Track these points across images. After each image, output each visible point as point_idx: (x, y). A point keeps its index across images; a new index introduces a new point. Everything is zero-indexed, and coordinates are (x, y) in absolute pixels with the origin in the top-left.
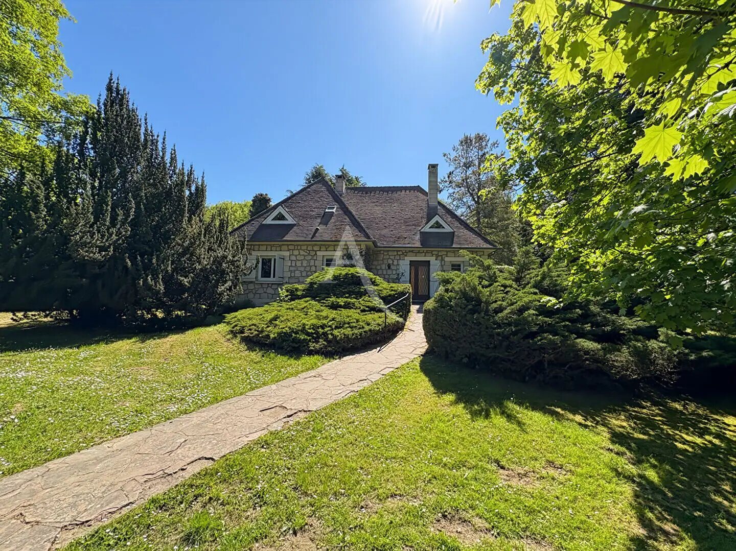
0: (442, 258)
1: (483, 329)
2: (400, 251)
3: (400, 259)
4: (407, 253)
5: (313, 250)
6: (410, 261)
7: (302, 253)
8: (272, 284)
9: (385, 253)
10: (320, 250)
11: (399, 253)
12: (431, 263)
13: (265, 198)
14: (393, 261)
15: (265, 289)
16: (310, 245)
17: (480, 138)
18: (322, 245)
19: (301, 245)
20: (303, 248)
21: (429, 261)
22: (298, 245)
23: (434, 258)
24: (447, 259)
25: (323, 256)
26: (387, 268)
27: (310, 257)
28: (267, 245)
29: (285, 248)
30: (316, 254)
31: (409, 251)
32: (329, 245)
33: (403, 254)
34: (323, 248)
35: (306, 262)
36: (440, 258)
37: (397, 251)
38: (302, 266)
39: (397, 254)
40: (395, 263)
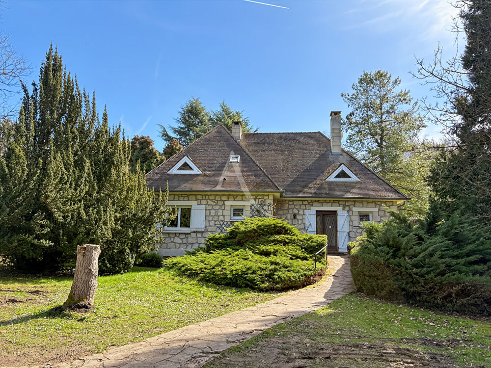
0: (349, 208)
1: (403, 270)
2: (305, 201)
3: (306, 209)
4: (313, 202)
5: (221, 200)
6: (317, 211)
7: (210, 202)
8: (180, 233)
9: (291, 203)
10: (228, 200)
11: (305, 203)
12: (338, 212)
13: (146, 141)
14: (299, 211)
15: (172, 239)
16: (218, 195)
17: (380, 75)
18: (229, 195)
19: (208, 195)
20: (211, 198)
21: (336, 211)
22: (205, 195)
23: (341, 208)
24: (354, 209)
25: (231, 206)
26: (292, 217)
27: (218, 207)
28: (174, 195)
29: (194, 198)
30: (224, 204)
31: (315, 201)
32: (237, 196)
33: (309, 204)
34: (231, 198)
35: (214, 211)
36: (347, 208)
37: (303, 201)
38: (210, 215)
39: (303, 204)
40: (301, 212)
